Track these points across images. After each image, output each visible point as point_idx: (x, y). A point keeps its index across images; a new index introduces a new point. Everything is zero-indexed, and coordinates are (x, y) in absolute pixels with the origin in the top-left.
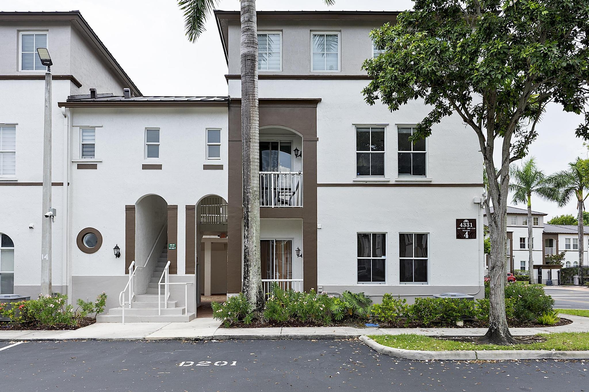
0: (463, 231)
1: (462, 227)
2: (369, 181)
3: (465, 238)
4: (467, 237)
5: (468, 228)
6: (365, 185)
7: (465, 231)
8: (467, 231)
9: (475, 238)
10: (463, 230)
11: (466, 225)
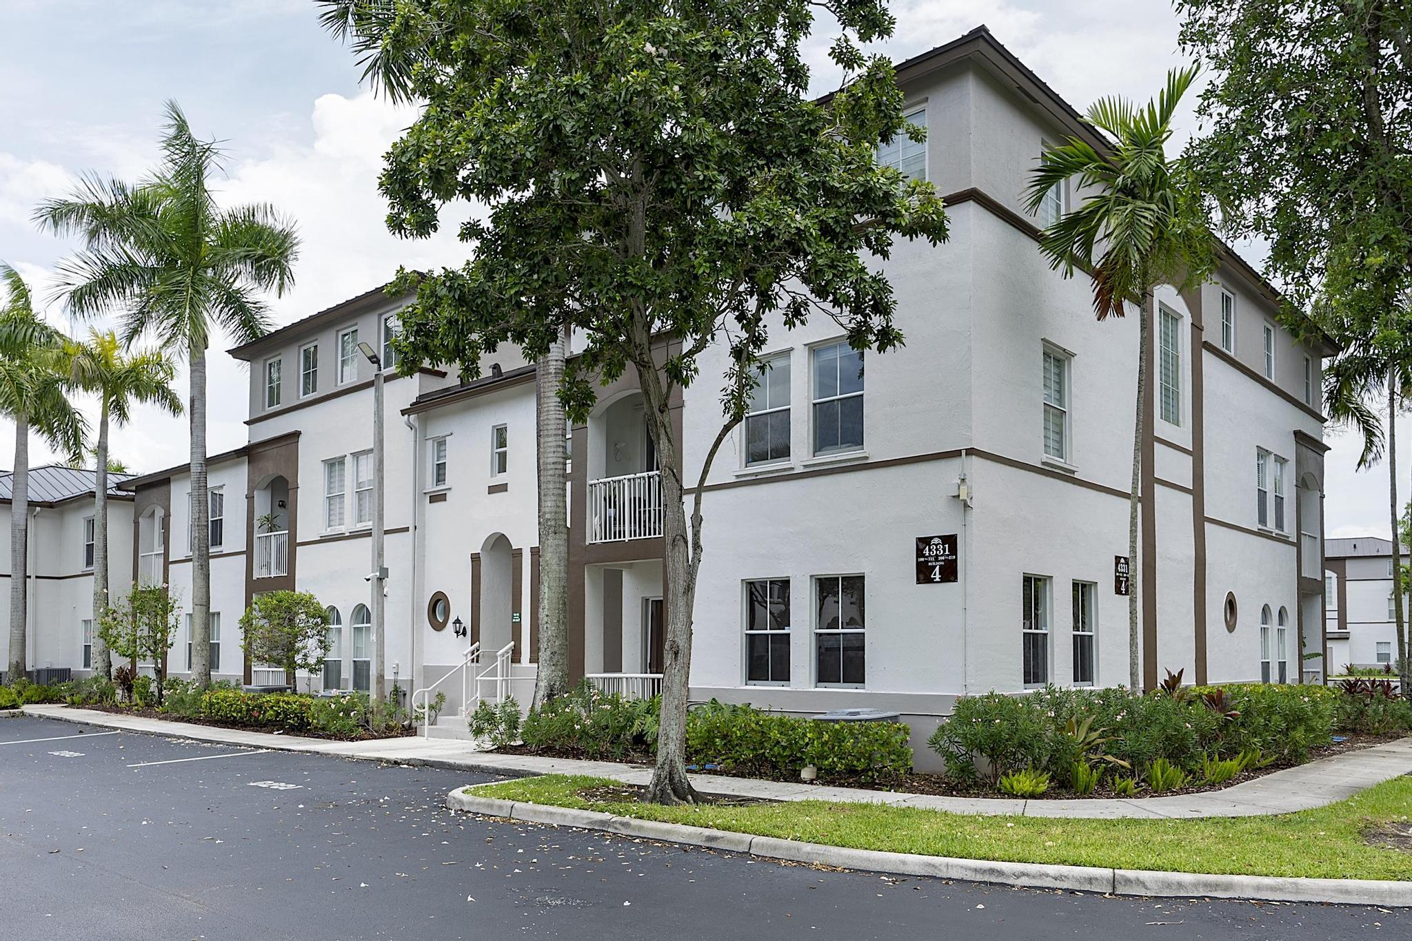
0: (930, 564)
1: (927, 557)
2: (761, 473)
3: (932, 581)
4: (938, 580)
5: (940, 558)
6: (756, 482)
7: (934, 564)
8: (937, 563)
9: (955, 580)
10: (931, 562)
11: (937, 550)
